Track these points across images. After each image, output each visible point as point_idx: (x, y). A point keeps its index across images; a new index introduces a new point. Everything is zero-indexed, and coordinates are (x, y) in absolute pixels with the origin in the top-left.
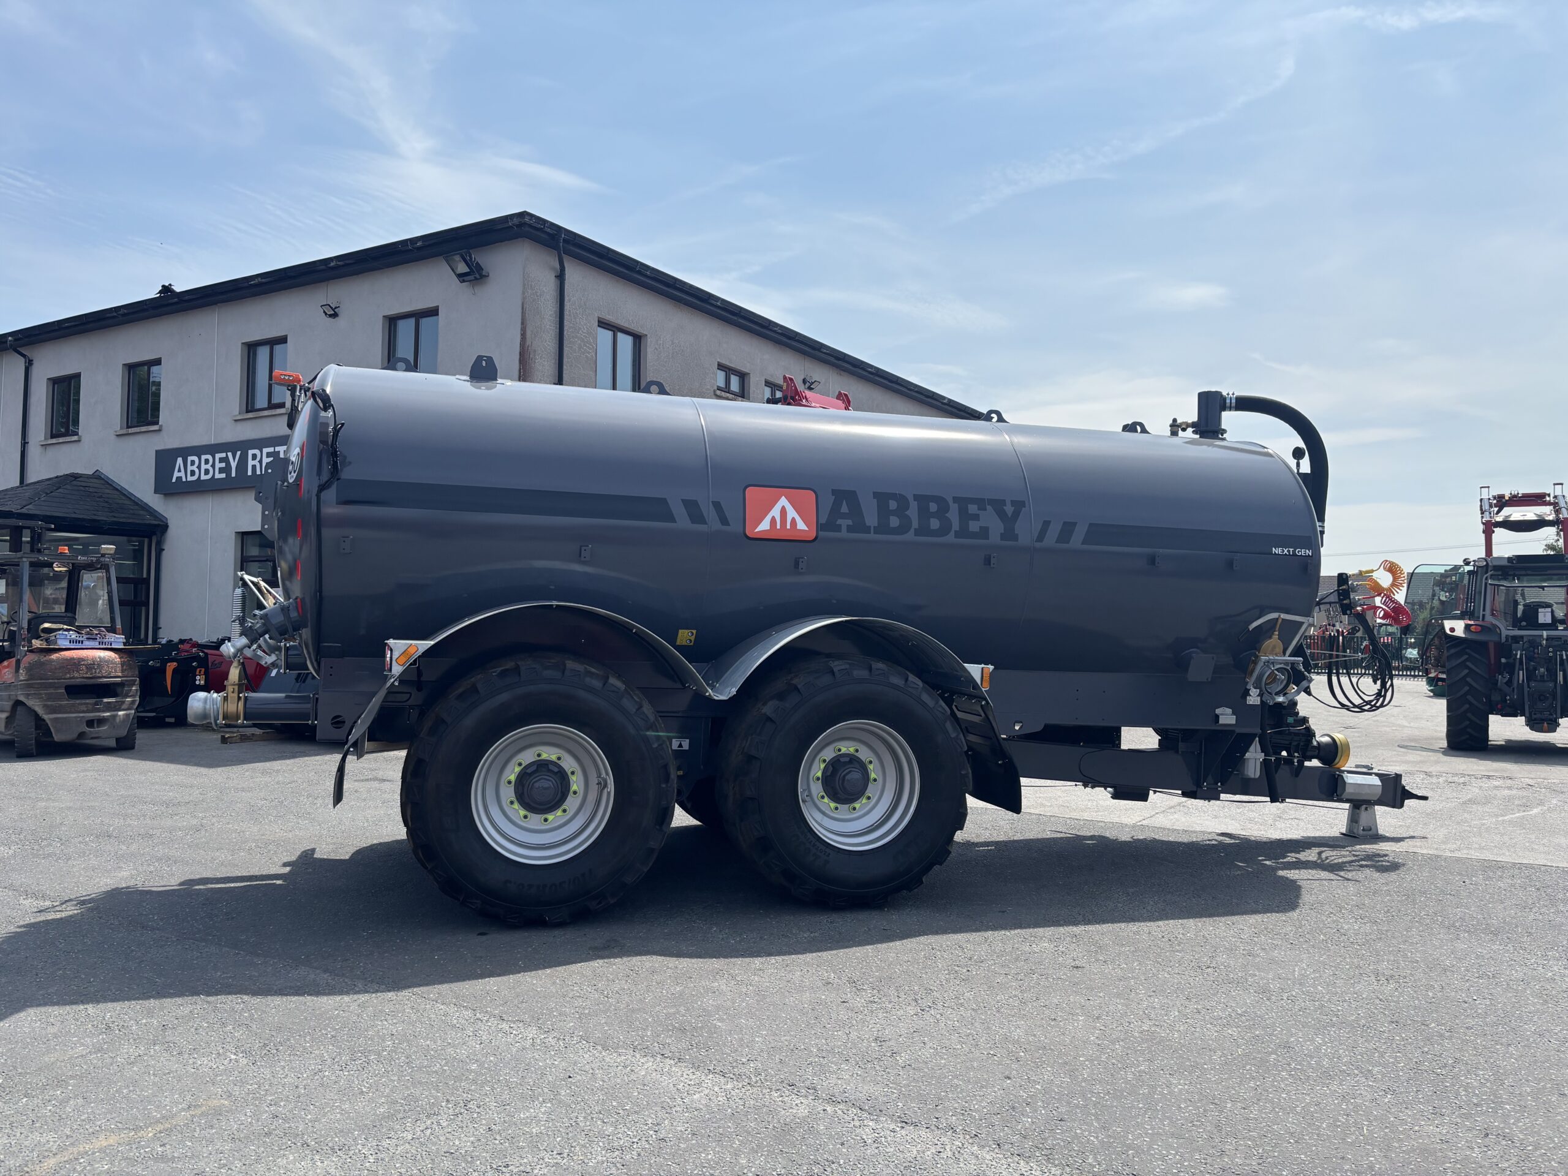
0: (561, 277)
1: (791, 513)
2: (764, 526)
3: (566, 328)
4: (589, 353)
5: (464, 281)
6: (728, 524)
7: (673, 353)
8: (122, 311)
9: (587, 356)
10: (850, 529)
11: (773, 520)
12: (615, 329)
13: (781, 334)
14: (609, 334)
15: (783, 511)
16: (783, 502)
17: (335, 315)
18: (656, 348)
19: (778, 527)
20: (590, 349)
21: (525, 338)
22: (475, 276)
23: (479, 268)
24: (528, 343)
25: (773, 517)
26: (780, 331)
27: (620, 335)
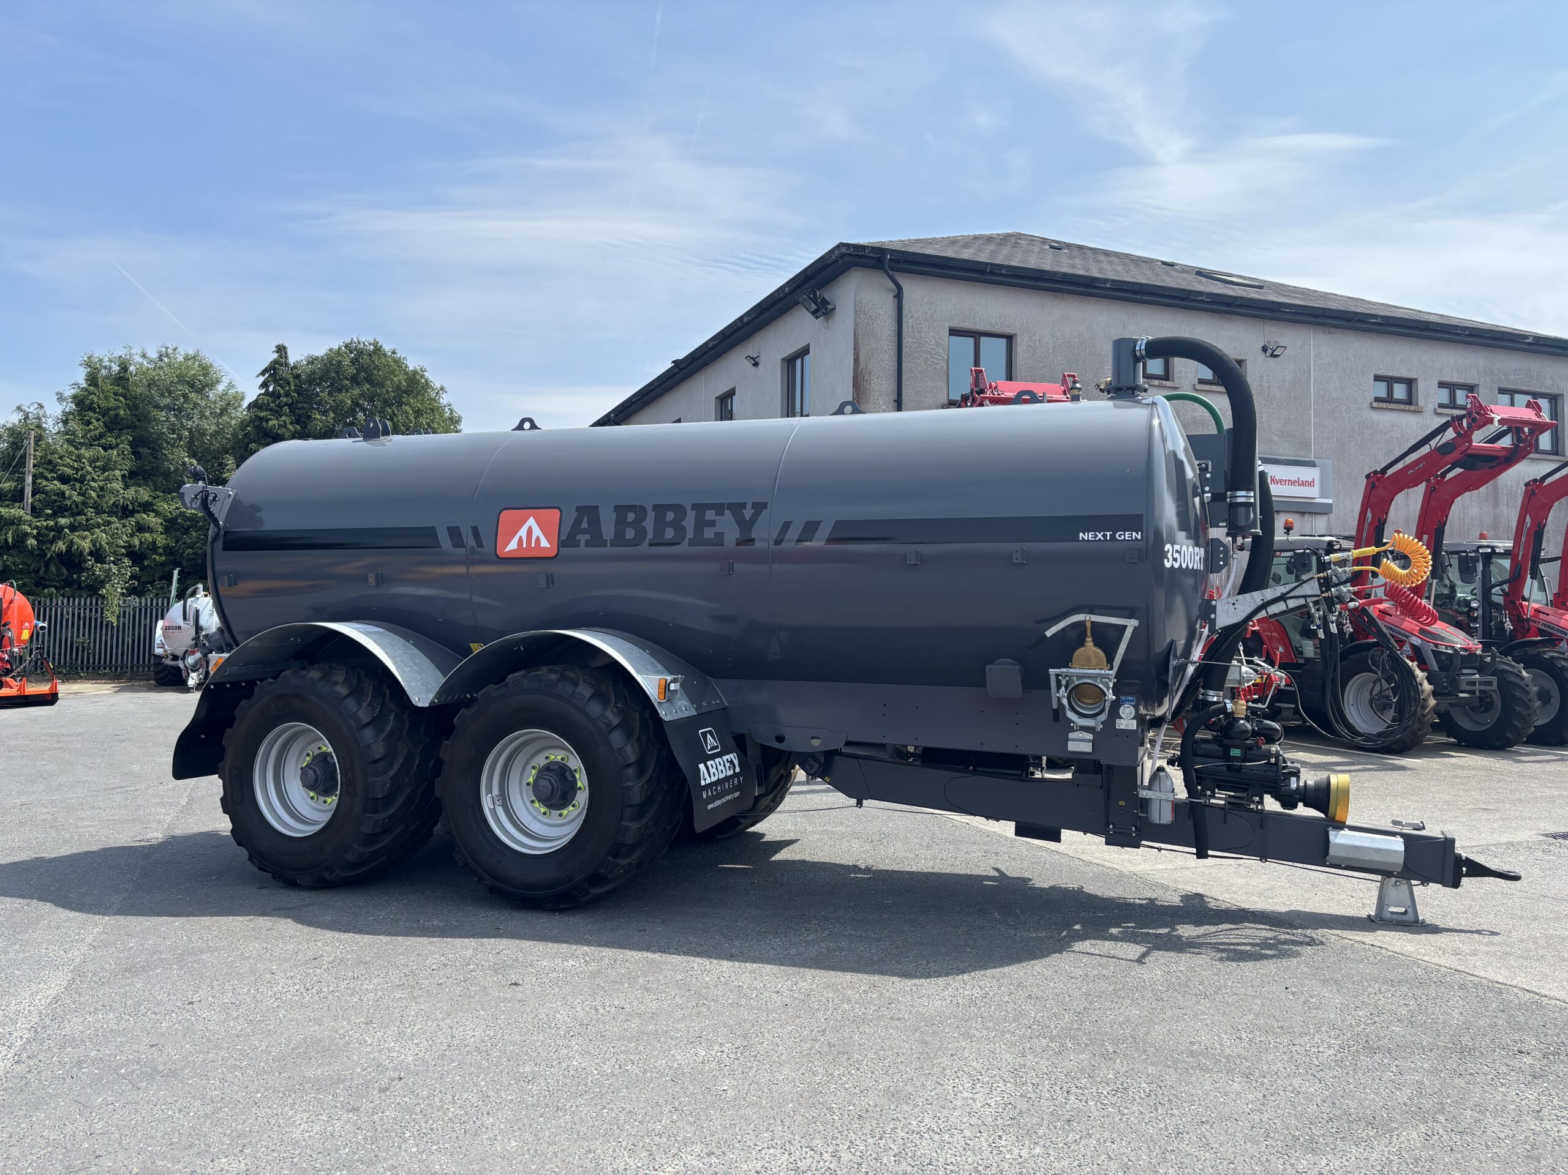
0: (899, 296)
1: (537, 532)
2: (513, 546)
3: (904, 345)
4: (938, 364)
5: (817, 318)
6: (483, 547)
7: (1053, 348)
8: (656, 384)
9: (935, 369)
10: (588, 544)
11: (520, 540)
12: (976, 335)
14: (971, 340)
15: (530, 531)
16: (531, 522)
17: (756, 364)
18: (1029, 346)
19: (524, 546)
20: (938, 359)
21: (859, 362)
22: (823, 310)
23: (825, 302)
24: (862, 365)
25: (521, 537)
26: (1208, 300)
27: (983, 339)
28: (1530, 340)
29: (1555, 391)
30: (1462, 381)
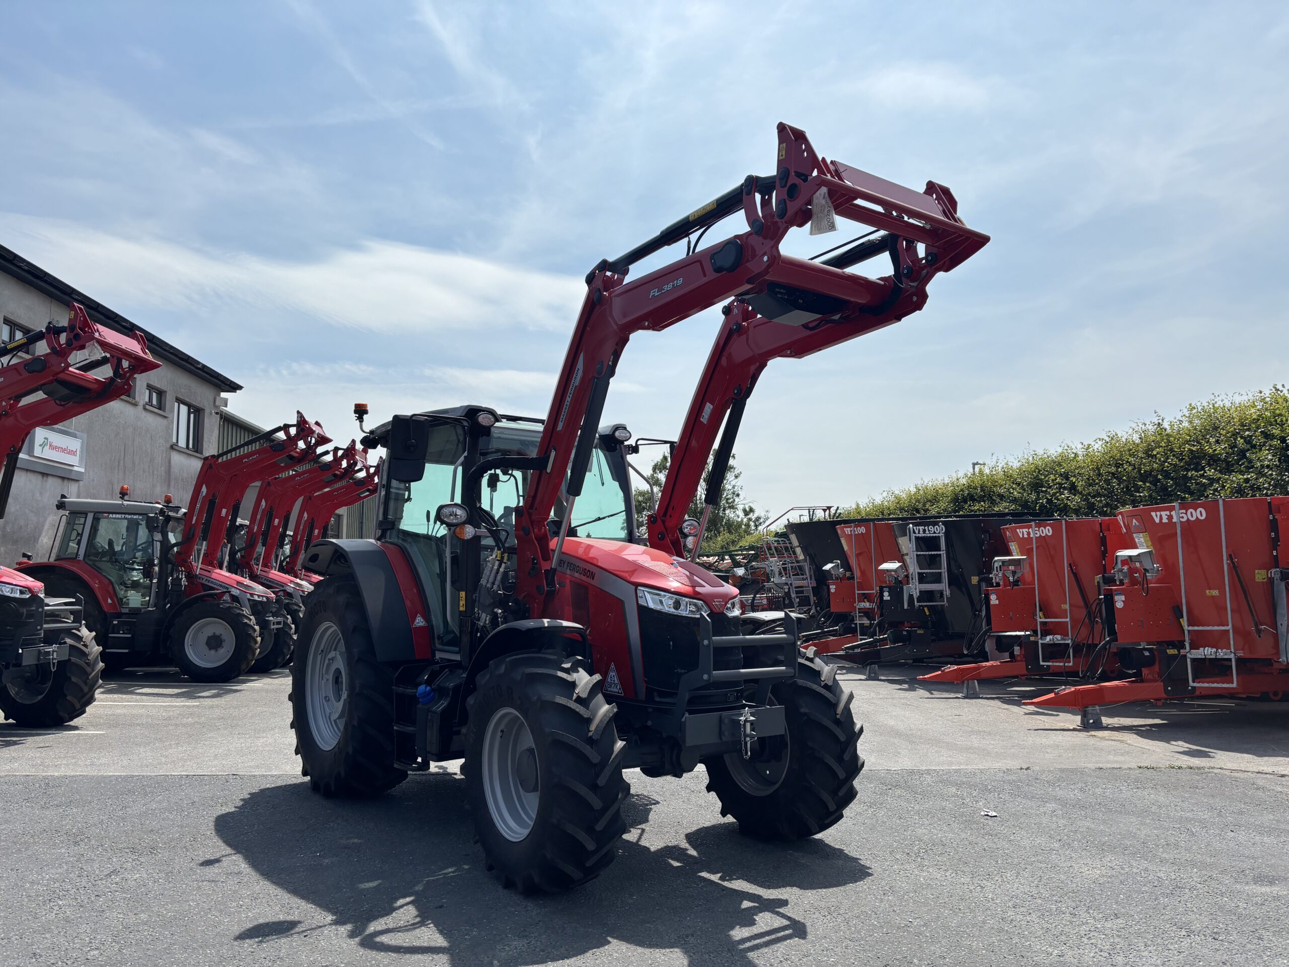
13: (28, 272)
26: (26, 268)
28: (200, 366)
29: (201, 406)
30: (159, 387)
